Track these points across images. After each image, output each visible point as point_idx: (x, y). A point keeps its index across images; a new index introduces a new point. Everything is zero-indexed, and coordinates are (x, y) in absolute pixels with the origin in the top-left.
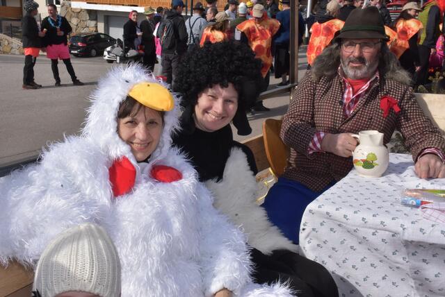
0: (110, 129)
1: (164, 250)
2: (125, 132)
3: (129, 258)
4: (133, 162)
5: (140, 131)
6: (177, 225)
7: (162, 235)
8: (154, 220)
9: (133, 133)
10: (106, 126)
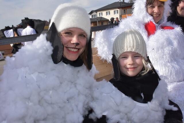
0: (144, 11)
1: (171, 52)
2: (150, 10)
3: (156, 56)
4: (154, 23)
5: (156, 10)
6: (175, 43)
7: (169, 47)
8: (165, 41)
9: (153, 10)
10: (142, 10)
